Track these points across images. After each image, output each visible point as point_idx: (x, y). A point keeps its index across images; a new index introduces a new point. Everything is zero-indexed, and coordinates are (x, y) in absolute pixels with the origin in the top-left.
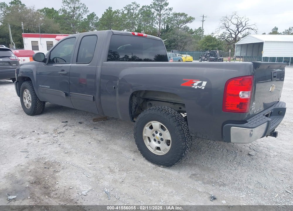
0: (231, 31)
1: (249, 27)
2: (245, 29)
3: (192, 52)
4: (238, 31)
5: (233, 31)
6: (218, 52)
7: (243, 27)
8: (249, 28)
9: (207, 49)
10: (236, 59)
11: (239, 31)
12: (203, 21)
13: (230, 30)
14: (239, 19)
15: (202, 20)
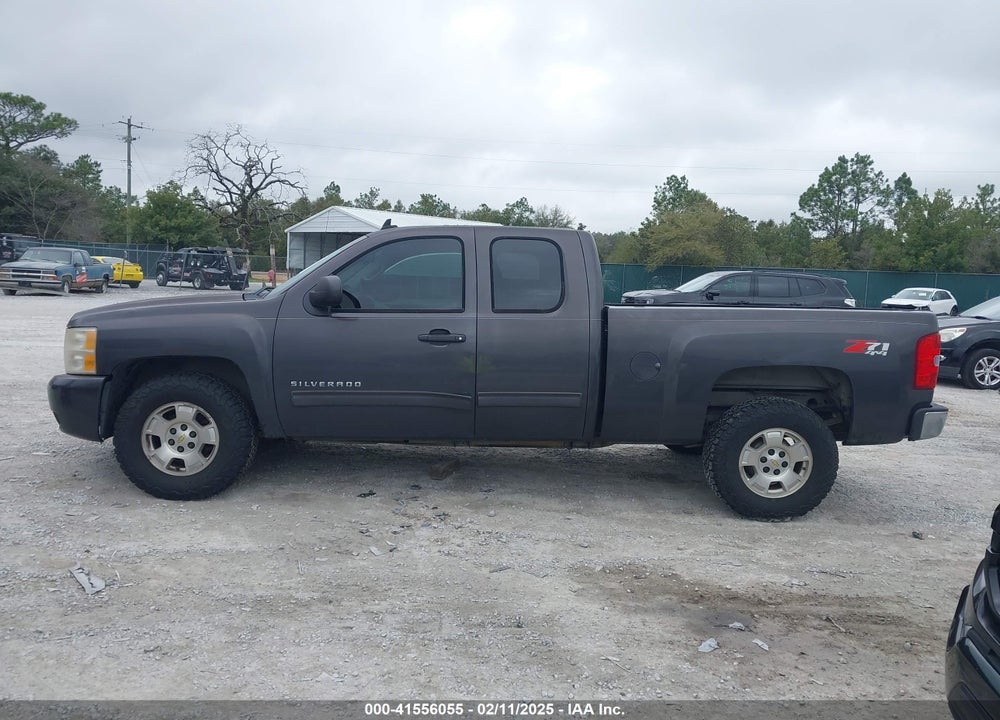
0: (230, 185)
1: (283, 178)
2: (270, 183)
3: (96, 245)
4: (251, 186)
5: (234, 185)
6: (229, 252)
7: (266, 177)
8: (283, 182)
9: (162, 239)
10: (253, 277)
11: (255, 185)
12: (129, 140)
13: (225, 181)
14: (251, 149)
15: (126, 134)
